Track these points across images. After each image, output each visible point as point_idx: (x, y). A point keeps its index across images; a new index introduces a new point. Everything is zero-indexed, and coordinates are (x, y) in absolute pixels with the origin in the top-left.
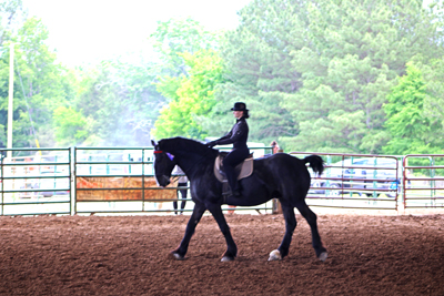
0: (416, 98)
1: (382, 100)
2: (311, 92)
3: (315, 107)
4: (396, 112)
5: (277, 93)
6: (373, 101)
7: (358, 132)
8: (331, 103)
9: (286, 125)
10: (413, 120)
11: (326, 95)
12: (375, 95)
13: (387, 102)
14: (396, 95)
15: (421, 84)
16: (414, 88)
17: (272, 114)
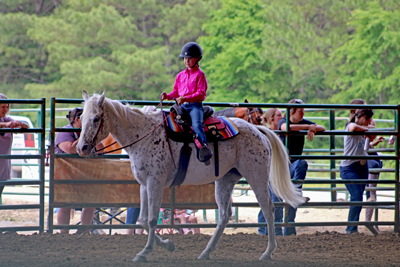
0: (250, 31)
1: (197, 31)
2: (81, 14)
3: (86, 39)
4: (219, 50)
5: (19, 15)
6: (181, 33)
7: (157, 80)
8: (115, 33)
9: (31, 66)
10: (247, 64)
11: (108, 21)
12: (185, 23)
13: (204, 33)
14: (219, 24)
15: (258, 8)
16: (248, 14)
17: (9, 49)
